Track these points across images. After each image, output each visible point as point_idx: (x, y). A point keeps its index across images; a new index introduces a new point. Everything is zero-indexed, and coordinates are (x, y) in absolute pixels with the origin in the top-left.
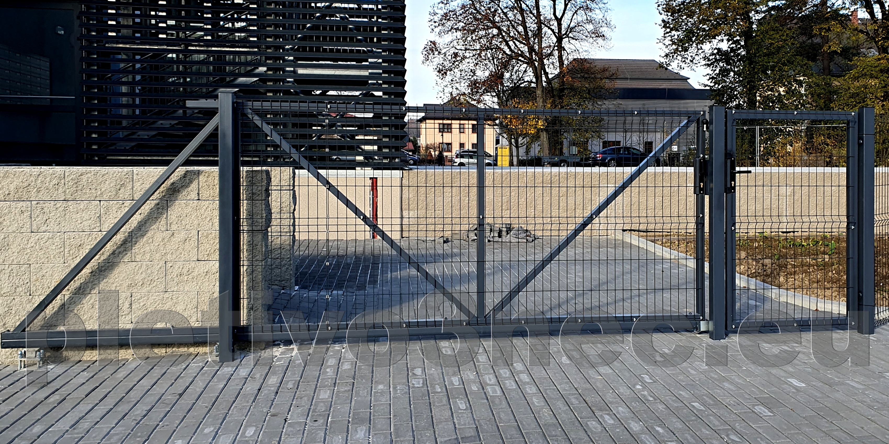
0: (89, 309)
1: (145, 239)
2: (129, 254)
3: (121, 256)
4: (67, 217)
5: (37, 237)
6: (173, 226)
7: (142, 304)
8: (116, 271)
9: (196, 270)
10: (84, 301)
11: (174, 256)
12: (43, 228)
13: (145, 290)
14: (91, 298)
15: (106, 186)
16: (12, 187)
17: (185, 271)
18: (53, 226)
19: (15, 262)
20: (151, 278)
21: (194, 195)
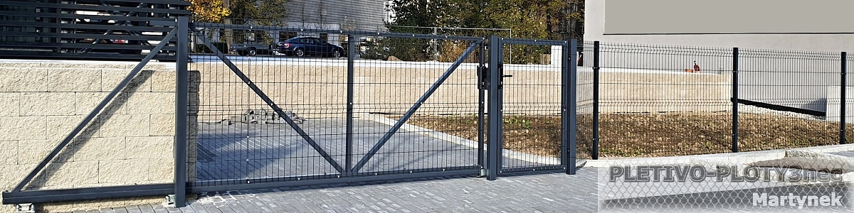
0: (65, 173)
1: (110, 120)
2: (98, 132)
3: (91, 133)
4: (49, 104)
5: (25, 120)
6: (131, 111)
7: (107, 169)
8: (87, 145)
9: (148, 143)
10: (61, 168)
11: (132, 133)
12: (30, 113)
13: (109, 158)
14: (67, 165)
15: (81, 81)
16: (6, 81)
17: (140, 143)
18: (37, 111)
19: (6, 139)
20: (114, 150)
21: (148, 89)
